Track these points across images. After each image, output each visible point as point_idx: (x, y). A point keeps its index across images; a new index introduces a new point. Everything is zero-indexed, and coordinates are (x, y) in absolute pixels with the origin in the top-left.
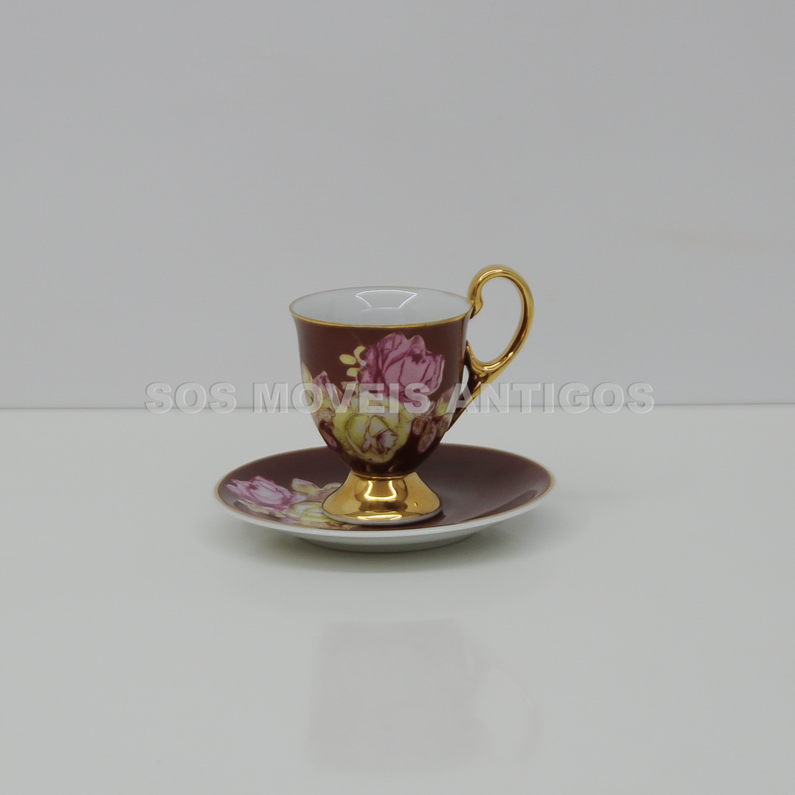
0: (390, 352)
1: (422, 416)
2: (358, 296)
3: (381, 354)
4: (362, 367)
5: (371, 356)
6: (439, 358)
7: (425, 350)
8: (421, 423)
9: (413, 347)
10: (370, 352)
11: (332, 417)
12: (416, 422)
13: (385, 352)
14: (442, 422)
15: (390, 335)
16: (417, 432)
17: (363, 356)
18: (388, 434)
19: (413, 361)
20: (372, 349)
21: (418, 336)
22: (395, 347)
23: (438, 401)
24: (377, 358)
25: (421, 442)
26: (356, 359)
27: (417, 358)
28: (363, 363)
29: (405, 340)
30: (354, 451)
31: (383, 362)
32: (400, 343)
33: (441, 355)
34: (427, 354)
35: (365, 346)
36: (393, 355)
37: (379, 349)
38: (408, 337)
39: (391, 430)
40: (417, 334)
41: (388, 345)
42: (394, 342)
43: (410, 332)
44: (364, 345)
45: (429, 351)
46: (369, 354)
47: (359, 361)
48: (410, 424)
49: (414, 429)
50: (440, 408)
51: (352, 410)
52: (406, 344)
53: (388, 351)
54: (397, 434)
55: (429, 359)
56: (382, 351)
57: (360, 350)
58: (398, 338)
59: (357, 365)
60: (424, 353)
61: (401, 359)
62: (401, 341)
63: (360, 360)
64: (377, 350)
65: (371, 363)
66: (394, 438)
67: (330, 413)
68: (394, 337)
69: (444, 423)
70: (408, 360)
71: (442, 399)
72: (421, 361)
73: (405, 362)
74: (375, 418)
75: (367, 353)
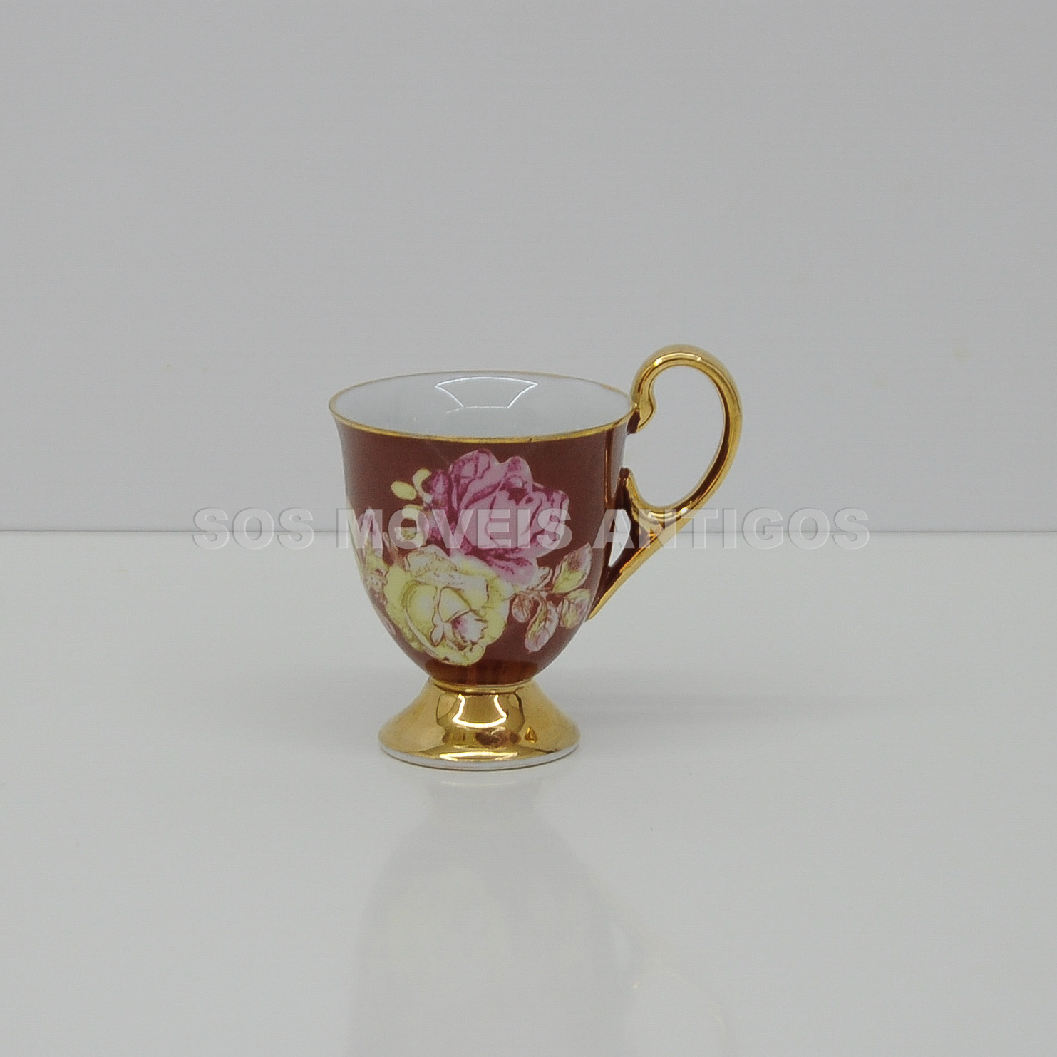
0: (470, 482)
1: (528, 591)
2: (439, 388)
3: (455, 484)
4: (425, 505)
5: (440, 487)
6: (557, 496)
7: (531, 482)
8: (526, 603)
9: (508, 476)
10: (438, 480)
11: (383, 584)
12: (517, 600)
13: (462, 481)
14: (566, 603)
15: (471, 453)
16: (521, 617)
17: (427, 486)
18: (470, 618)
19: (510, 498)
20: (442, 475)
21: (517, 458)
22: (479, 474)
23: (558, 568)
24: (449, 491)
25: (529, 634)
26: (417, 491)
27: (517, 495)
28: (427, 498)
29: (495, 463)
30: (421, 644)
31: (460, 498)
32: (489, 468)
33: (561, 492)
34: (535, 489)
35: (430, 471)
36: (475, 488)
37: (453, 476)
38: (501, 459)
39: (474, 611)
40: (516, 455)
41: (468, 470)
42: (476, 466)
43: (502, 451)
44: (429, 468)
45: (539, 483)
46: (436, 483)
47: (420, 495)
48: (508, 603)
49: (514, 611)
50: (560, 580)
51: (411, 575)
52: (497, 470)
53: (467, 481)
54: (485, 619)
55: (539, 497)
56: (458, 479)
57: (421, 475)
58: (484, 459)
59: (418, 501)
60: (529, 488)
61: (490, 494)
62: (489, 463)
63: (422, 493)
64: (449, 479)
65: (440, 498)
66: (481, 625)
67: (381, 578)
68: (477, 459)
69: (571, 605)
70: (502, 496)
71: (565, 565)
72: (524, 499)
73: (497, 499)
74: (446, 590)
75: (433, 483)
